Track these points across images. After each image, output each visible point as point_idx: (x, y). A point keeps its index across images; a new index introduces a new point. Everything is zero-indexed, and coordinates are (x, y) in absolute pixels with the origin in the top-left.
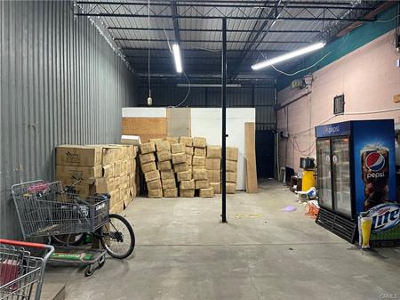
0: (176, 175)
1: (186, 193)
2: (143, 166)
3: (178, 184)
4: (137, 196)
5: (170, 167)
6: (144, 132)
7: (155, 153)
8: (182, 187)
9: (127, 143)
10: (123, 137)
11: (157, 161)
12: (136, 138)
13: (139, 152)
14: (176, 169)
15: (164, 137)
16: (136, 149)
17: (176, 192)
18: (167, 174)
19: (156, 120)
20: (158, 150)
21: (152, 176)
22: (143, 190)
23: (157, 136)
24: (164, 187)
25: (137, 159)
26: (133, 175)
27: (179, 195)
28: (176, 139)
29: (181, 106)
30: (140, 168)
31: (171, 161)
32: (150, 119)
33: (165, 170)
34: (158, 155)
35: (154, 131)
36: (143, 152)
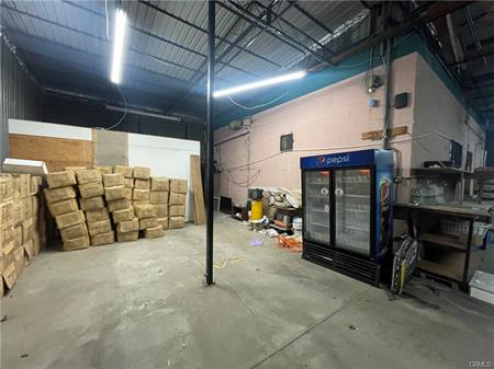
0: (111, 215)
1: (127, 237)
2: (52, 208)
3: (114, 226)
4: (41, 250)
5: (101, 204)
6: (53, 158)
7: (76, 187)
8: (122, 229)
9: (16, 172)
10: (8, 161)
11: (78, 197)
12: (38, 164)
13: (44, 185)
14: (111, 209)
15: (91, 166)
16: (36, 181)
17: (112, 237)
18: (99, 215)
19: (76, 143)
20: (81, 181)
21: (70, 218)
22: (51, 237)
23: (76, 164)
24: (93, 232)
25: (40, 196)
26: (30, 222)
27: (116, 240)
28: (108, 168)
29: (114, 129)
30: (47, 208)
31: (104, 197)
32: (65, 141)
33: (92, 210)
34: (82, 189)
35: (71, 158)
36: (52, 185)
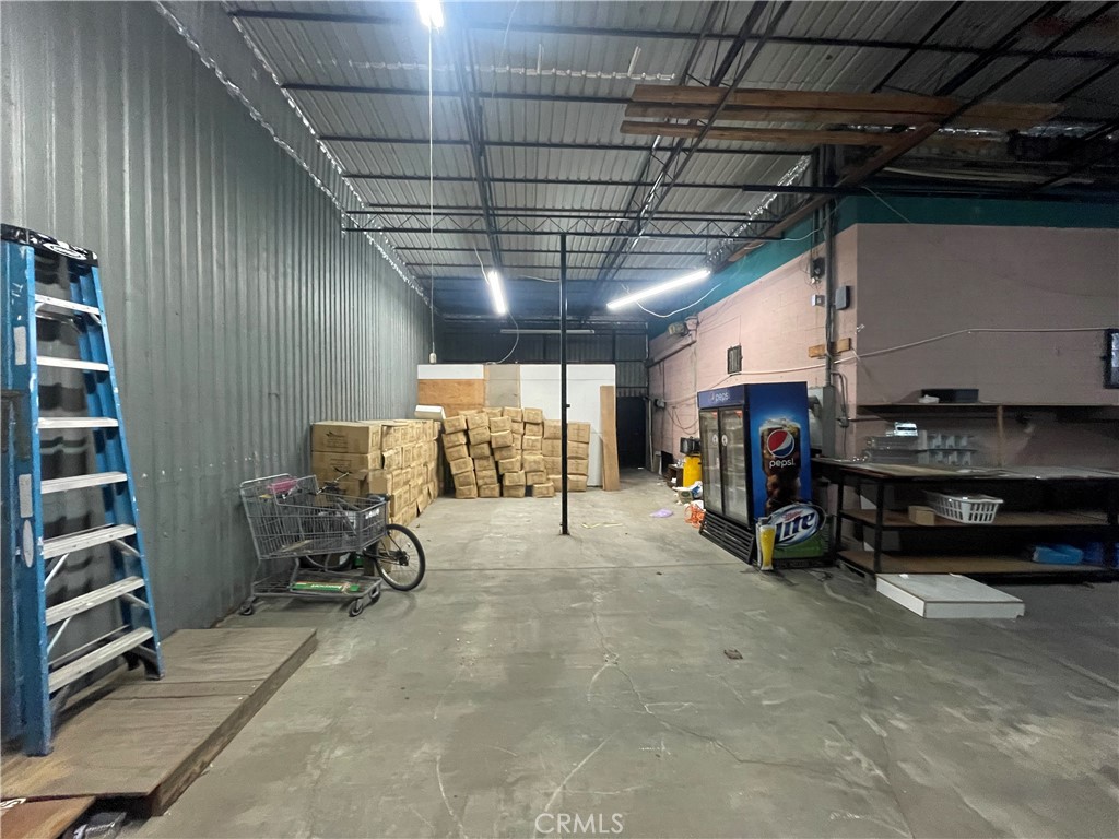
0: (497, 464)
1: (513, 492)
2: (448, 451)
3: (500, 478)
4: (439, 496)
5: (487, 451)
6: (451, 401)
7: (466, 432)
8: (507, 482)
9: (424, 418)
10: (419, 408)
11: (468, 443)
12: (437, 409)
13: (442, 431)
14: (497, 456)
15: (480, 408)
16: (437, 426)
17: (498, 490)
18: (485, 463)
19: (469, 383)
20: (470, 427)
21: (462, 466)
22: (448, 486)
23: (469, 406)
24: (480, 482)
25: (439, 441)
26: (432, 465)
27: (502, 495)
28: (497, 410)
29: (505, 362)
30: (444, 455)
31: (490, 443)
32: (459, 382)
33: (483, 457)
34: (470, 433)
35: (465, 400)
36: (448, 430)
